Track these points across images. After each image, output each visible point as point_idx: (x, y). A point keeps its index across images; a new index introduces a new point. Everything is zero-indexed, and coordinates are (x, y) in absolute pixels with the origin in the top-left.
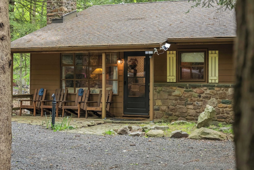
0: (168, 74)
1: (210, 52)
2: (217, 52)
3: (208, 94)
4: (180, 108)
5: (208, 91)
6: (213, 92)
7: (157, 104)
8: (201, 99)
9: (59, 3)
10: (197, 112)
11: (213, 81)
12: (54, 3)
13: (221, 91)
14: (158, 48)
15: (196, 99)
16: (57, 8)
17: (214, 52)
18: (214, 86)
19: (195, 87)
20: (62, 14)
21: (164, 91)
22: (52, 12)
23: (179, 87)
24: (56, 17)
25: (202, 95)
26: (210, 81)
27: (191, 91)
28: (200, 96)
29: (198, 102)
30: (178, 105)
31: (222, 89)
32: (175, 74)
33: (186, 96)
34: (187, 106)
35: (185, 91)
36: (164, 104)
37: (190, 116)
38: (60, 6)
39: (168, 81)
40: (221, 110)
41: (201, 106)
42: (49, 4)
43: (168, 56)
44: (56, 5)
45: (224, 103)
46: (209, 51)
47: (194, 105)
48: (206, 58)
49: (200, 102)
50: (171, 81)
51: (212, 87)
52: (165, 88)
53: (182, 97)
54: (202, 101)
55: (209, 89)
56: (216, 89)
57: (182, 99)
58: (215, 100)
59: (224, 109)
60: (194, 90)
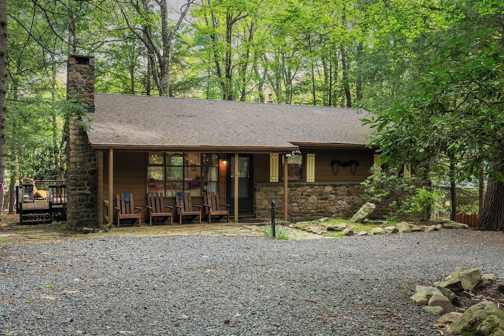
0: (271, 175)
1: (308, 155)
2: (314, 155)
3: (309, 192)
5: (310, 190)
6: (313, 191)
7: (264, 204)
9: (88, 89)
10: (300, 209)
11: (310, 181)
12: (81, 88)
13: (319, 190)
15: (299, 197)
17: (311, 154)
18: (315, 185)
19: (298, 186)
20: (93, 102)
21: (270, 191)
25: (304, 193)
26: (308, 181)
27: (295, 190)
28: (302, 195)
29: (301, 200)
31: (321, 187)
32: (277, 175)
33: (291, 194)
34: (292, 204)
35: (290, 190)
37: (295, 213)
39: (271, 181)
40: (319, 205)
41: (304, 203)
43: (271, 158)
45: (322, 200)
47: (298, 203)
48: (305, 160)
49: (303, 200)
50: (274, 181)
51: (311, 185)
52: (272, 188)
54: (304, 198)
55: (310, 188)
56: (316, 187)
58: (315, 197)
59: (322, 205)
60: (299, 189)
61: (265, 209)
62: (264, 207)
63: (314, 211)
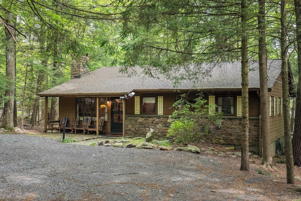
0: (135, 110)
2: (162, 97)
3: (157, 121)
4: (142, 129)
5: (157, 120)
6: (160, 121)
7: (129, 127)
8: (153, 124)
11: (160, 114)
13: (164, 120)
14: (127, 95)
15: (151, 124)
16: (77, 69)
17: (160, 97)
18: (160, 117)
19: (150, 117)
20: (80, 73)
21: (133, 120)
22: (74, 72)
23: (141, 117)
24: (76, 75)
25: (154, 122)
26: (158, 114)
27: (147, 120)
28: (153, 123)
29: (152, 126)
30: (140, 128)
31: (165, 118)
32: (139, 110)
33: (145, 122)
34: (146, 128)
35: (144, 119)
36: (133, 127)
38: (79, 68)
39: (135, 113)
40: (164, 130)
42: (72, 67)
43: (136, 99)
44: (76, 68)
45: (165, 127)
46: (158, 97)
47: (150, 128)
48: (157, 101)
49: (153, 126)
50: (137, 114)
51: (159, 117)
52: (134, 118)
53: (143, 123)
54: (154, 125)
55: (158, 119)
56: (161, 118)
57: (142, 124)
58: (161, 125)
59: (166, 130)
60: (150, 119)
61: (130, 130)
62: (129, 129)
63: (160, 134)
